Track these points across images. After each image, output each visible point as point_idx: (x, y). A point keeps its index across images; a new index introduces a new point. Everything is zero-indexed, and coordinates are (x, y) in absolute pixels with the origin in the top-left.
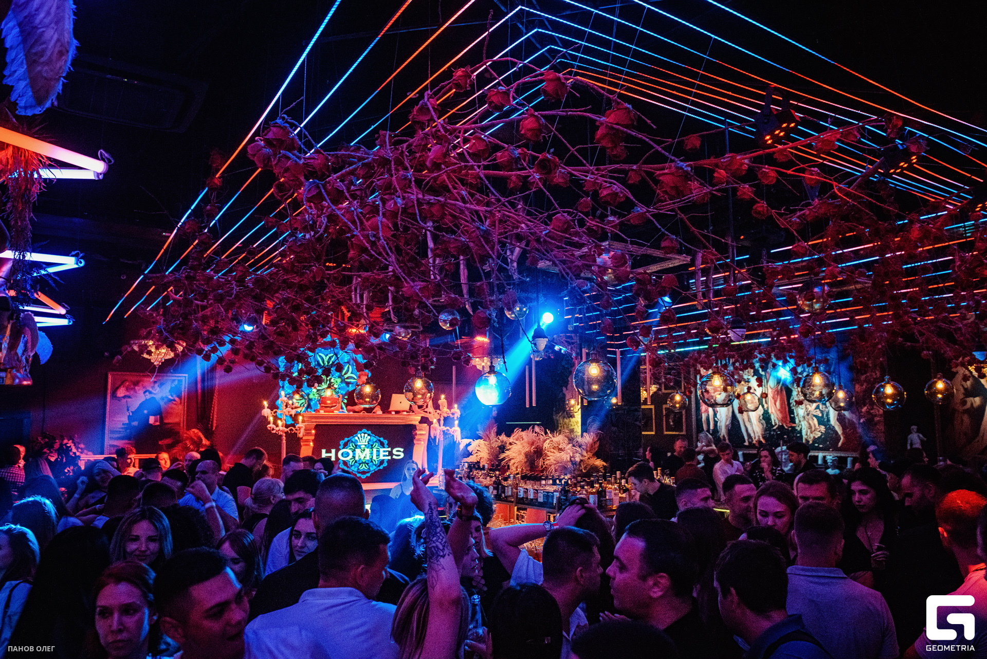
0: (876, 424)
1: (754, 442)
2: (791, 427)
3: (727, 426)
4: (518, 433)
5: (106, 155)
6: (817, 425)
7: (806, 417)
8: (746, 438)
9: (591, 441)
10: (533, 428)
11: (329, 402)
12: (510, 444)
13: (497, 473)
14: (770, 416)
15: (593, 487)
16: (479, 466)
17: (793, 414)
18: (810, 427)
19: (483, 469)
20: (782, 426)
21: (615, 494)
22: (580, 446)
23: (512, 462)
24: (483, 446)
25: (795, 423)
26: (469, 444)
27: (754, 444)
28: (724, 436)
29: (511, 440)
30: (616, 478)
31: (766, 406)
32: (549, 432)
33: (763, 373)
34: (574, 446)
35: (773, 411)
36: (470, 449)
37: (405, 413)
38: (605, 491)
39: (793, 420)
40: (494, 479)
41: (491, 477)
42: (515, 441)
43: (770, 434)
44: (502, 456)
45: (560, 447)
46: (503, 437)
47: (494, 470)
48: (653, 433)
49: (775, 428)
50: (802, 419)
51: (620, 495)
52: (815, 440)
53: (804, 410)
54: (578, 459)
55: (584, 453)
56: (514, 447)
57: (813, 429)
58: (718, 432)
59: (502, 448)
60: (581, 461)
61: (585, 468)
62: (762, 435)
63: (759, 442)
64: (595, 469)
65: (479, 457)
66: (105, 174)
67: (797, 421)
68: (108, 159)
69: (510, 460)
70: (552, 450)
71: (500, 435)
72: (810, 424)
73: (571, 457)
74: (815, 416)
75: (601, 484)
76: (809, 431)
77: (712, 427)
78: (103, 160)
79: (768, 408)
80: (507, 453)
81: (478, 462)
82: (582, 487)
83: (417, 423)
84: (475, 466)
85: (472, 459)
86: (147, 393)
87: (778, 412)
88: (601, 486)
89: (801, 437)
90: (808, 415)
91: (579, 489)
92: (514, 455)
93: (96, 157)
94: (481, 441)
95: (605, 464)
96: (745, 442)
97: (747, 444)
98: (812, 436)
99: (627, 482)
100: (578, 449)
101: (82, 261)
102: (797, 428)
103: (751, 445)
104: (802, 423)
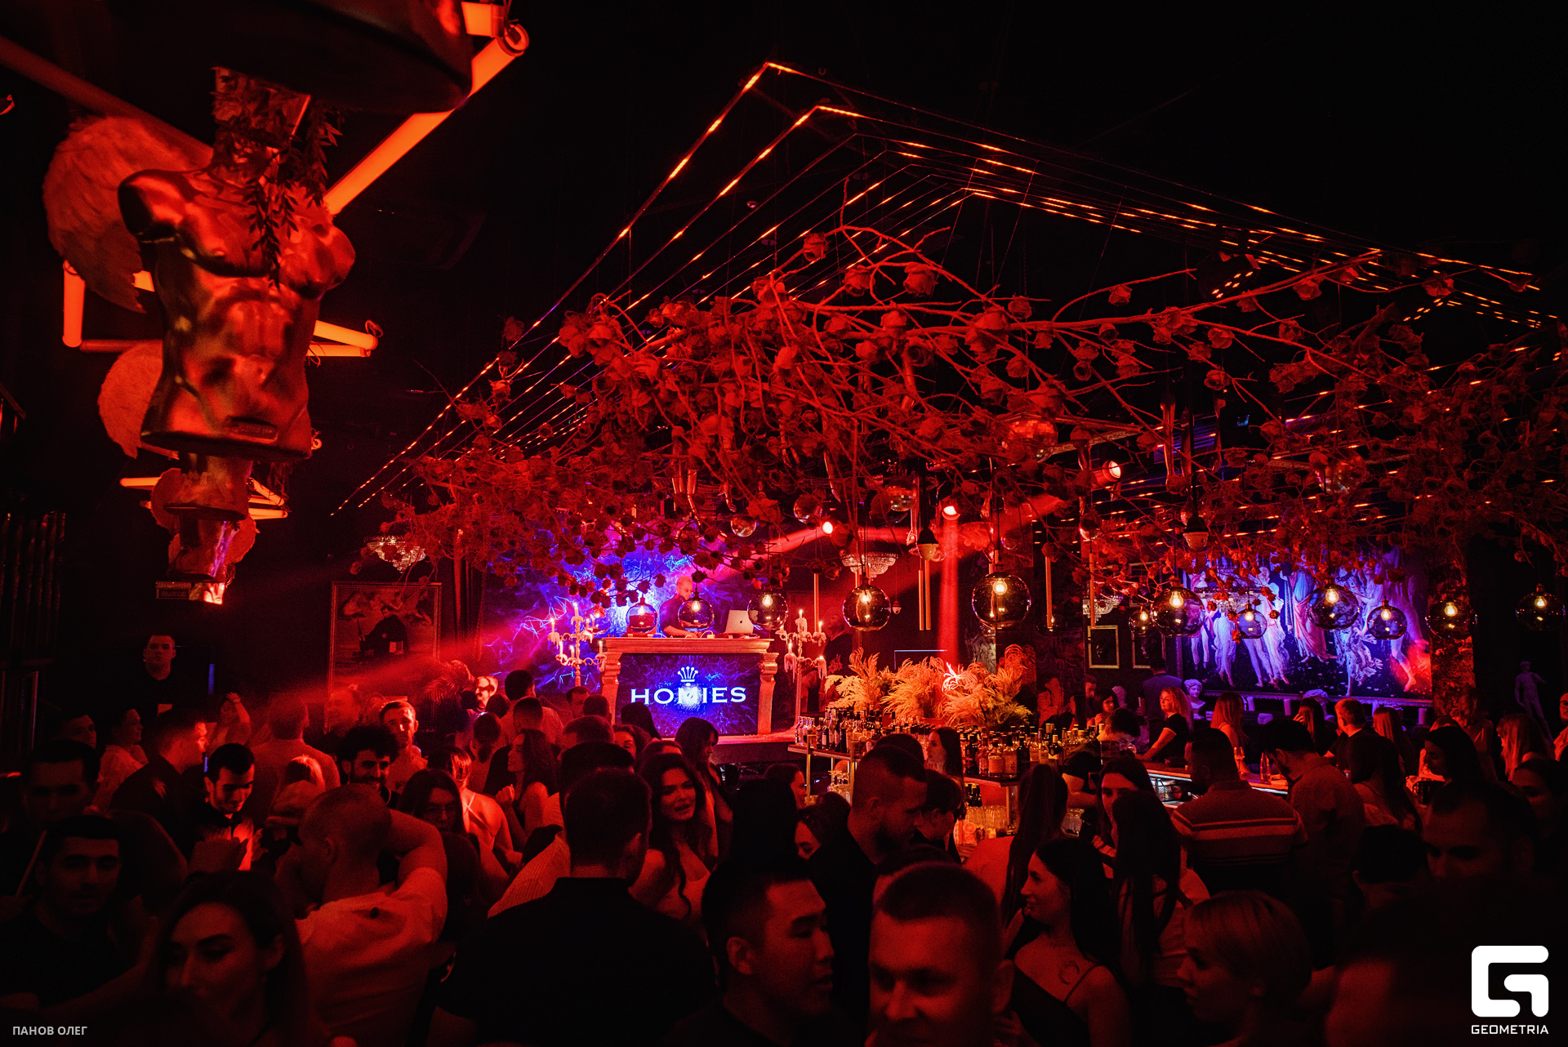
0: (1461, 657)
1: (1272, 682)
2: (1329, 660)
3: (1228, 658)
4: (906, 666)
5: (374, 326)
6: (1370, 658)
7: (1353, 645)
8: (1259, 676)
9: (1010, 680)
10: (928, 660)
11: (642, 623)
12: (897, 683)
13: (877, 723)
14: (1295, 643)
15: (1010, 745)
16: (852, 713)
17: (1333, 640)
18: (1359, 661)
19: (858, 717)
20: (1315, 658)
21: (1043, 755)
22: (994, 688)
23: (899, 707)
24: (857, 685)
25: (1335, 654)
26: (838, 683)
27: (1272, 686)
28: (1224, 672)
29: (897, 677)
30: (1043, 732)
31: (1289, 627)
32: (949, 667)
33: (1285, 578)
34: (985, 686)
35: (1301, 635)
36: (839, 689)
37: (747, 637)
38: (1028, 751)
39: (1332, 649)
40: (873, 732)
41: (869, 729)
42: (903, 679)
43: (1296, 669)
44: (885, 700)
45: (965, 688)
46: (886, 673)
47: (873, 720)
48: (1117, 667)
49: (1303, 661)
50: (1346, 648)
51: (1050, 757)
52: (1367, 680)
53: (1349, 635)
54: (990, 706)
55: (1001, 697)
56: (902, 688)
57: (1364, 663)
58: (1216, 666)
59: (886, 688)
60: (996, 707)
61: (1002, 718)
62: (1283, 670)
63: (1279, 681)
64: (1015, 719)
65: (852, 701)
66: (373, 351)
67: (1338, 651)
68: (377, 331)
69: (896, 706)
70: (955, 692)
71: (883, 669)
72: (1358, 656)
73: (980, 703)
74: (1366, 643)
75: (1022, 740)
76: (1357, 666)
77: (1205, 660)
78: (370, 332)
79: (1293, 630)
80: (892, 695)
81: (851, 708)
82: (995, 745)
83: (764, 652)
84: (848, 713)
85: (843, 703)
86: (386, 610)
87: (1308, 637)
88: (1021, 743)
89: (1346, 674)
90: (1356, 642)
91: (991, 747)
92: (901, 698)
93: (363, 330)
94: (856, 679)
95: (1030, 712)
96: (1257, 681)
97: (1260, 684)
98: (1362, 674)
99: (1060, 738)
100: (990, 691)
101: (318, 441)
102: (1339, 662)
103: (1267, 687)
104: (1347, 654)
